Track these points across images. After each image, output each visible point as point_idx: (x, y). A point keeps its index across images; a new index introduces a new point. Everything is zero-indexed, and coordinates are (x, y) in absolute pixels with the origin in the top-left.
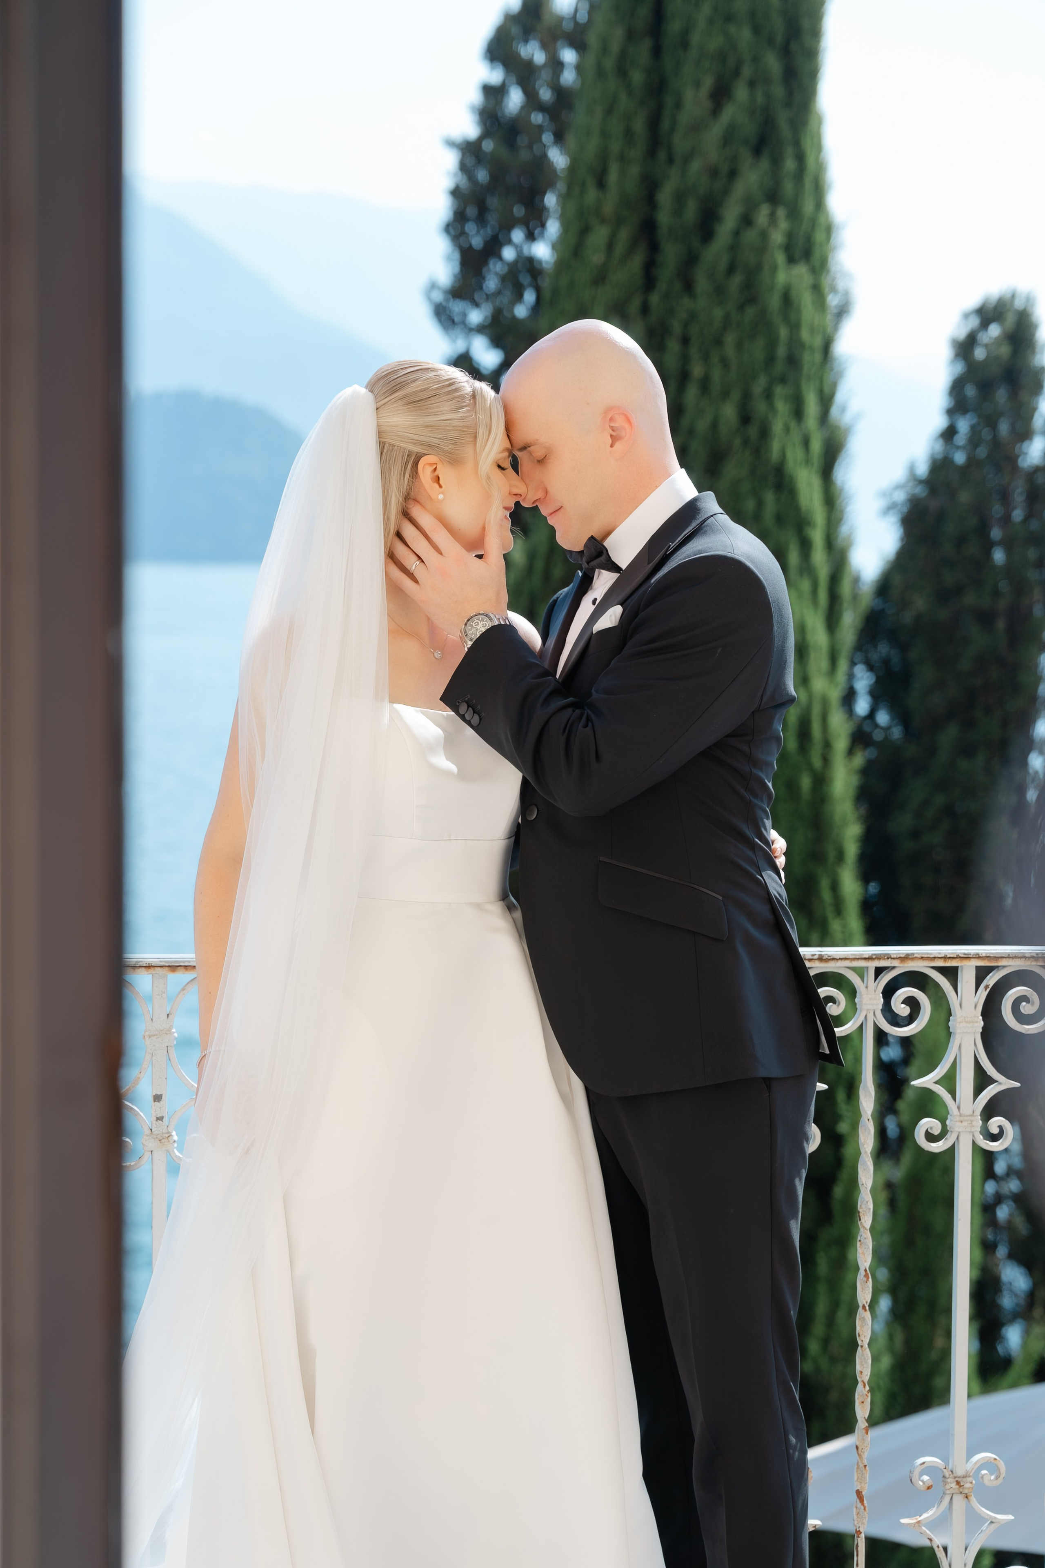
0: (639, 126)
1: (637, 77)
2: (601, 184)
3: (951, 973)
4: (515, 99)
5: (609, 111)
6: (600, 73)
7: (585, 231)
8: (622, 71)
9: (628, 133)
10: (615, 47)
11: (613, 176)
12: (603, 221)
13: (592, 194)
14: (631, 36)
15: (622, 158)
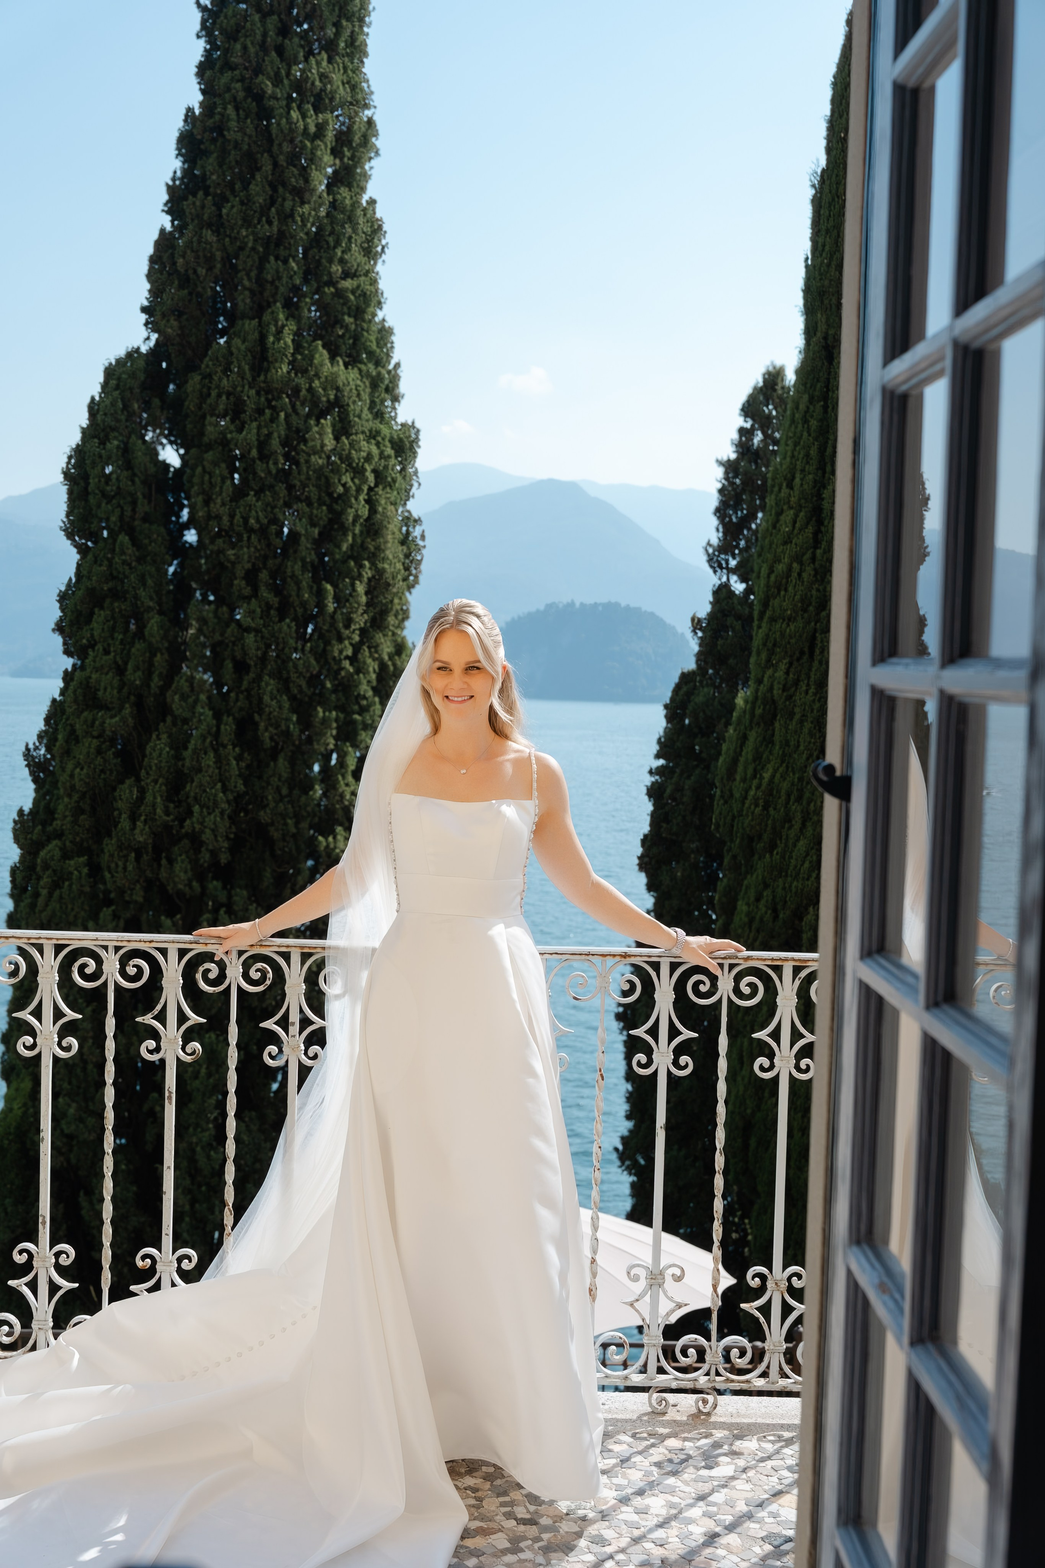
0: (813, 452)
1: (814, 423)
2: (790, 486)
3: (778, 969)
4: (758, 437)
5: (796, 444)
6: (793, 421)
7: (779, 514)
8: (805, 421)
9: (807, 455)
10: (802, 407)
11: (797, 481)
12: (791, 508)
13: (785, 491)
14: (811, 400)
15: (803, 471)
